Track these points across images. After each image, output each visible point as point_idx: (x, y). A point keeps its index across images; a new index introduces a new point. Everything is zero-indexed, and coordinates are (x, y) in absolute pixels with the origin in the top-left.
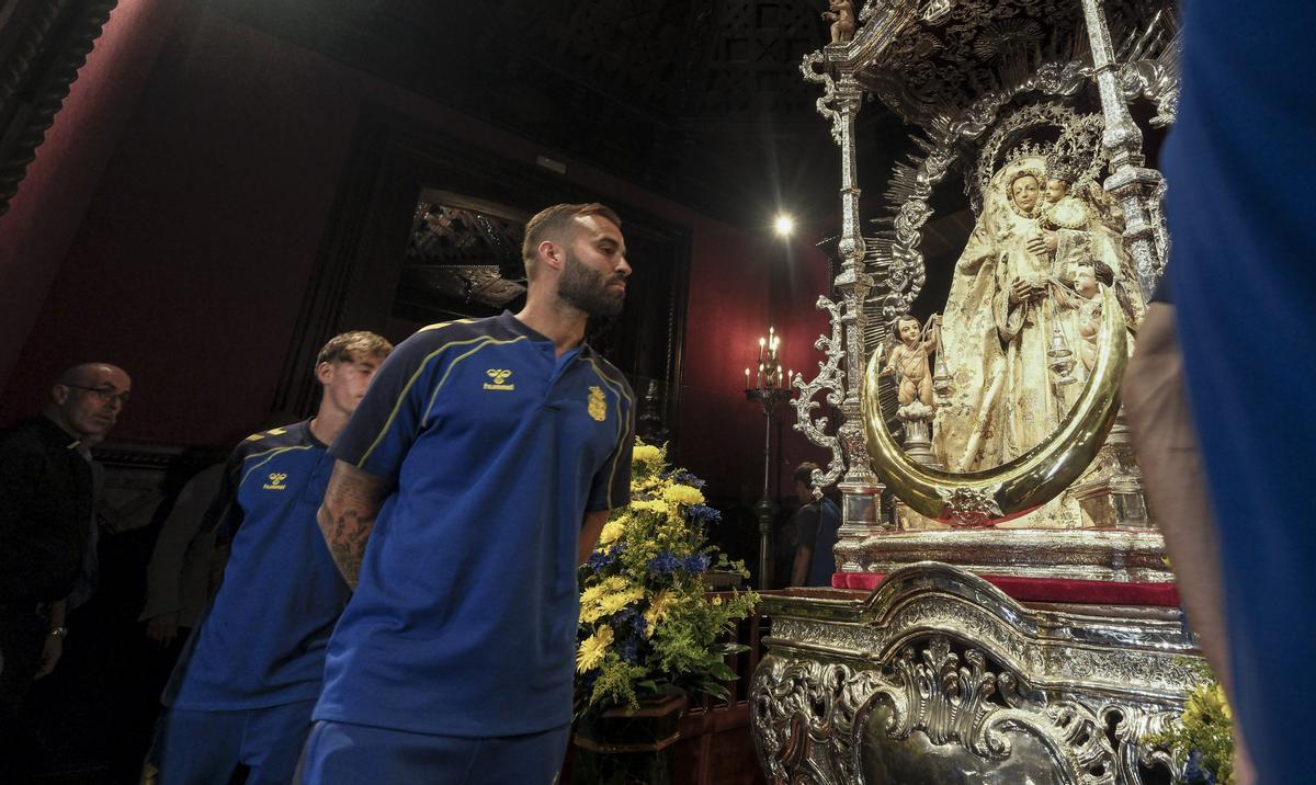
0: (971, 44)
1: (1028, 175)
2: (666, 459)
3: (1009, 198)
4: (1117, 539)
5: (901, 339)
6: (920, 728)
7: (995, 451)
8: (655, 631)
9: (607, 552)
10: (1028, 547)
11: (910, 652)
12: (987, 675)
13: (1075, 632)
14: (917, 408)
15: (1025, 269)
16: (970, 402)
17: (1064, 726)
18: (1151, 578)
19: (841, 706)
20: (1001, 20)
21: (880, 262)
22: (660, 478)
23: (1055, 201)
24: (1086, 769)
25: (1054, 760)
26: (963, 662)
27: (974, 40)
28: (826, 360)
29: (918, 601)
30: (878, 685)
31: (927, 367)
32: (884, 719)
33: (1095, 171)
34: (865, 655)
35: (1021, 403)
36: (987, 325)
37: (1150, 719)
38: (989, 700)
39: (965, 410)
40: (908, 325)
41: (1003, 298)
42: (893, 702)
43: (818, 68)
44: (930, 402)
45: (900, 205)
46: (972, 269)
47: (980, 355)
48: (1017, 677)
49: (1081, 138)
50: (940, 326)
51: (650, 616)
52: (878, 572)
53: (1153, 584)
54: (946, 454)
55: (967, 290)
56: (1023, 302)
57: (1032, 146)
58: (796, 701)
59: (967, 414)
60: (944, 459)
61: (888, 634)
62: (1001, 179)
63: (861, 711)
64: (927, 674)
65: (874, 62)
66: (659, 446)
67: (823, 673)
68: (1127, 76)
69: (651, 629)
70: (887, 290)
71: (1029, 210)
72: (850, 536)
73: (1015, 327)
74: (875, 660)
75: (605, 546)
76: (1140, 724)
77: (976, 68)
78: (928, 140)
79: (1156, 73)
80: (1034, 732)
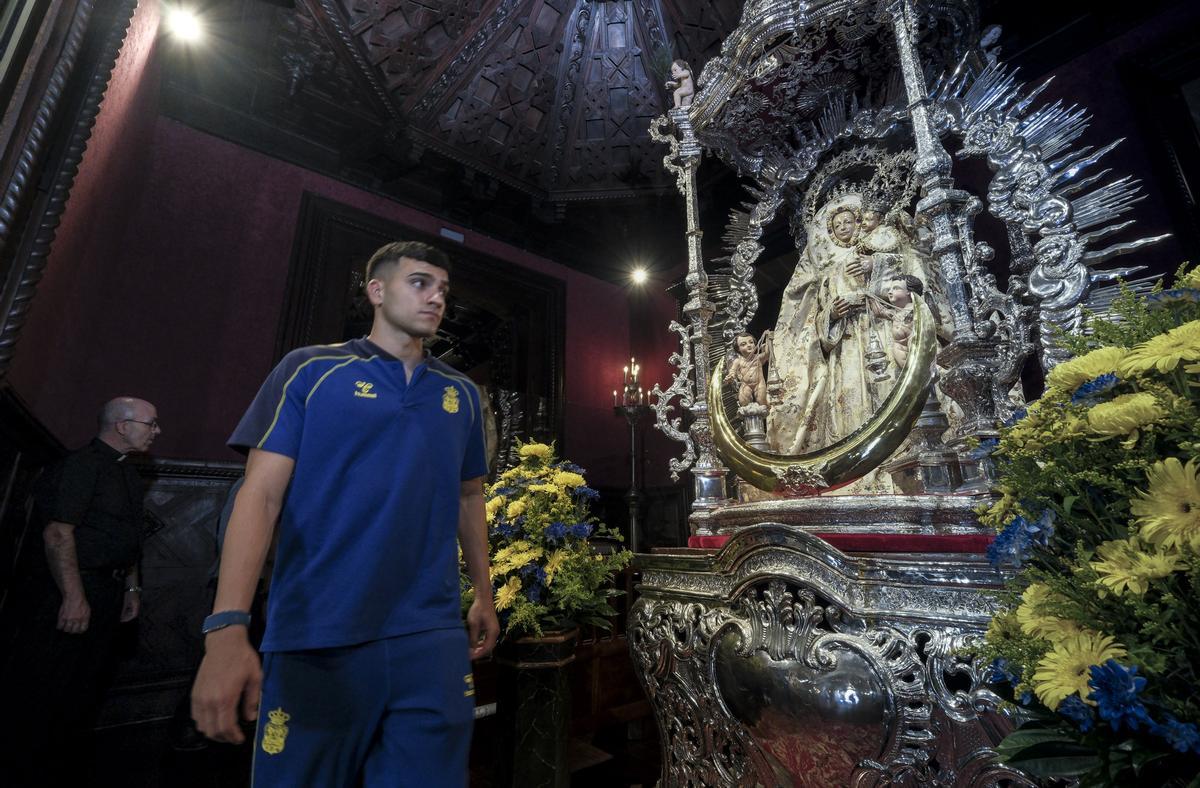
0: (794, 99)
1: (846, 210)
2: (555, 454)
3: (830, 232)
4: (926, 501)
5: (740, 353)
6: (762, 648)
7: (819, 440)
8: (553, 580)
9: (512, 523)
10: (849, 509)
11: (753, 592)
12: (816, 608)
13: (890, 573)
14: (754, 407)
15: (844, 290)
16: (798, 402)
17: (881, 645)
18: (954, 532)
19: (699, 634)
20: (822, 75)
21: (720, 294)
22: (551, 467)
23: (869, 230)
24: (899, 677)
25: (872, 671)
26: (796, 599)
27: (798, 96)
28: (678, 372)
29: (759, 554)
30: (728, 618)
31: (761, 375)
32: (734, 642)
33: (906, 201)
34: (716, 596)
35: (841, 400)
36: (811, 339)
37: (953, 639)
38: (819, 627)
39: (794, 408)
40: (745, 341)
41: (825, 315)
42: (740, 630)
43: (664, 131)
44: (764, 402)
45: (735, 246)
46: (798, 294)
47: (806, 364)
48: (842, 610)
49: (892, 176)
50: (772, 340)
51: (548, 569)
52: (725, 534)
53: (956, 536)
54: (778, 444)
55: (793, 312)
56: (841, 318)
57: (849, 185)
58: (663, 631)
59: (795, 411)
60: (777, 447)
61: (734, 579)
62: (822, 217)
63: (715, 637)
64: (767, 609)
65: (712, 120)
66: (548, 444)
67: (684, 611)
68: (936, 115)
69: (549, 579)
70: (726, 316)
71: (847, 240)
72: (702, 509)
73: (835, 339)
74: (726, 599)
75: (511, 519)
76: (945, 642)
77: (799, 122)
78: (759, 188)
79: (963, 110)
80: (856, 650)
